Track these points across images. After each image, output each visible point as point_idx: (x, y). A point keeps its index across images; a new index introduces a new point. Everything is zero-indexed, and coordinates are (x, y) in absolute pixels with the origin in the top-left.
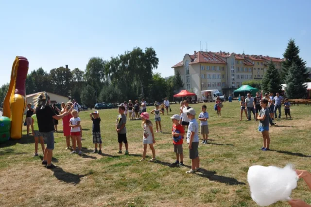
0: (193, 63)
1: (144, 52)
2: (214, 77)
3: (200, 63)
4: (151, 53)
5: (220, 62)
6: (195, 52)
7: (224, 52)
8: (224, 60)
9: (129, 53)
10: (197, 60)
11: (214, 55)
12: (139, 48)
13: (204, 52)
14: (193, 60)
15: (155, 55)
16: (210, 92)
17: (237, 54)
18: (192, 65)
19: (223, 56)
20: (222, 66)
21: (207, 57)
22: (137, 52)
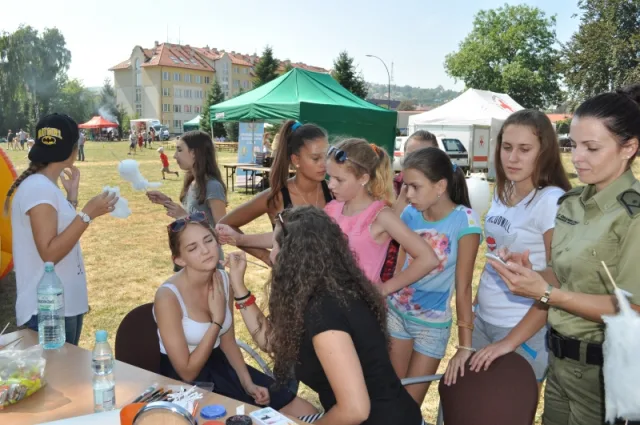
0: (148, 64)
1: (40, 36)
2: (188, 94)
3: (160, 66)
4: (55, 38)
5: (201, 67)
6: (157, 43)
7: (215, 49)
8: (212, 64)
9: (7, 35)
10: (155, 60)
11: (192, 53)
12: (29, 28)
13: (173, 46)
14: (148, 59)
15: (64, 43)
17: (243, 53)
18: (146, 68)
19: (209, 56)
20: (206, 75)
21: (178, 54)
22: (26, 35)
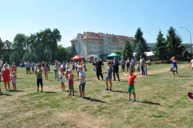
0: (83, 39)
1: (52, 31)
2: (95, 48)
3: (87, 39)
4: (57, 32)
5: (99, 39)
6: (84, 32)
7: (102, 33)
8: (101, 37)
9: (43, 31)
10: (85, 37)
11: (95, 35)
12: (49, 29)
13: (90, 33)
14: (83, 37)
15: (59, 33)
16: (93, 57)
17: (109, 34)
18: (82, 40)
19: (100, 35)
20: (100, 41)
21: (91, 35)
22: (48, 31)
